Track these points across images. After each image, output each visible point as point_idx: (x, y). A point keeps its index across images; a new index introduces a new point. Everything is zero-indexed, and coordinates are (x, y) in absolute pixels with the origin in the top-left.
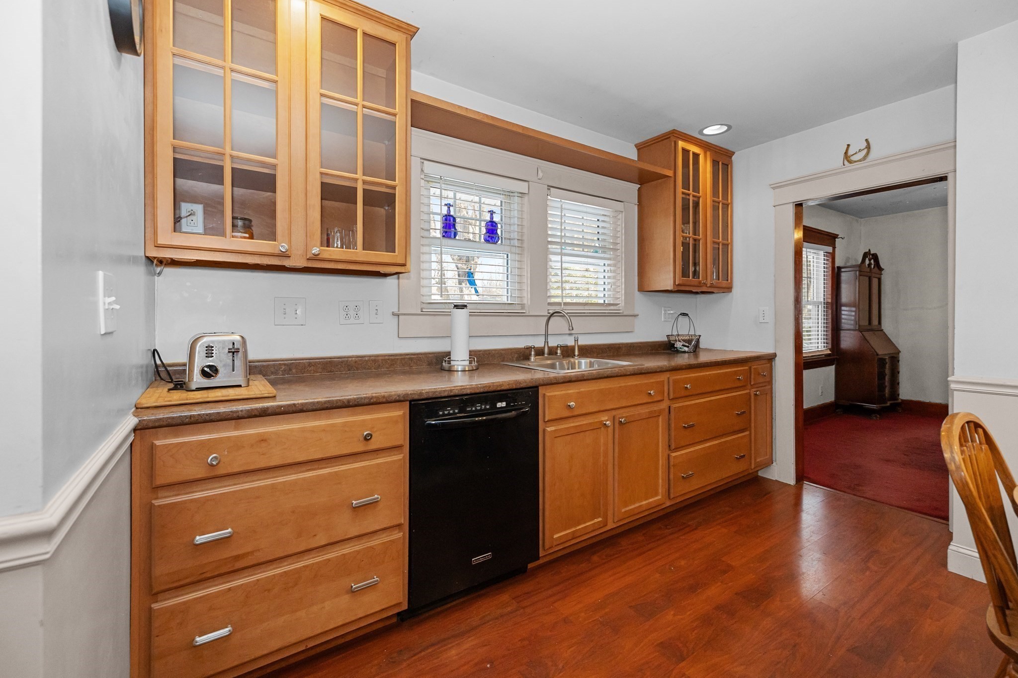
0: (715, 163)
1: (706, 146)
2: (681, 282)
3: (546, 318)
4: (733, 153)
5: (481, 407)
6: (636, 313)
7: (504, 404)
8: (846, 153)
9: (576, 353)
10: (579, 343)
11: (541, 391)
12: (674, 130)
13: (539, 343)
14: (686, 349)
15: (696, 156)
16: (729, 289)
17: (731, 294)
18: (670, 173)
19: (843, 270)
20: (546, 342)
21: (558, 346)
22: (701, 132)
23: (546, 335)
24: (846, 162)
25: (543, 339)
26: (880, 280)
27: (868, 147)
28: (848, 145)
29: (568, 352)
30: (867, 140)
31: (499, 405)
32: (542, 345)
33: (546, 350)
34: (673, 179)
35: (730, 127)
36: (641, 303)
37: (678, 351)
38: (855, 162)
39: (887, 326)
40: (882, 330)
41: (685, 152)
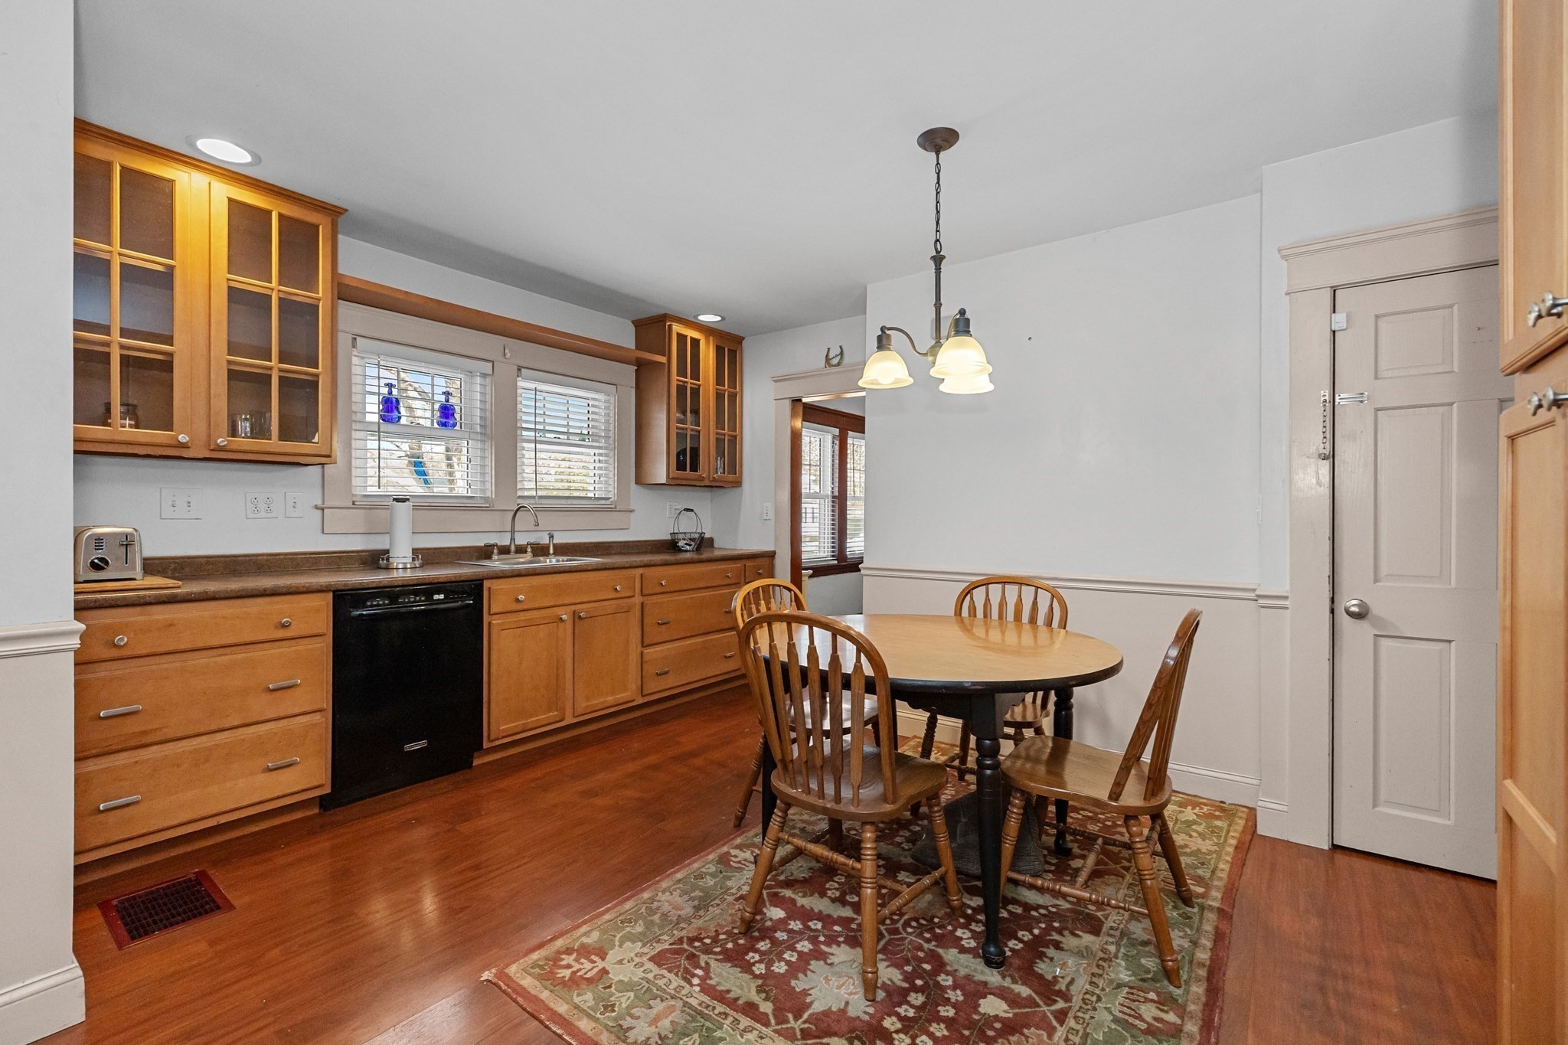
0: (719, 350)
1: (707, 330)
2: (675, 476)
3: (513, 513)
4: (743, 338)
5: (415, 599)
6: (632, 508)
7: (442, 596)
8: (827, 356)
9: (551, 551)
10: (554, 542)
11: (486, 584)
12: (666, 314)
13: (505, 541)
14: (688, 548)
15: (695, 342)
16: (738, 484)
17: (737, 490)
18: (663, 359)
20: (513, 539)
21: (528, 544)
22: (696, 317)
23: (513, 532)
24: (827, 366)
25: (509, 535)
27: (842, 353)
28: (829, 349)
29: (540, 550)
30: (841, 347)
31: (436, 597)
32: (509, 544)
33: (513, 548)
34: (667, 366)
35: (723, 319)
36: (638, 497)
37: (680, 550)
38: (833, 366)
41: (682, 338)
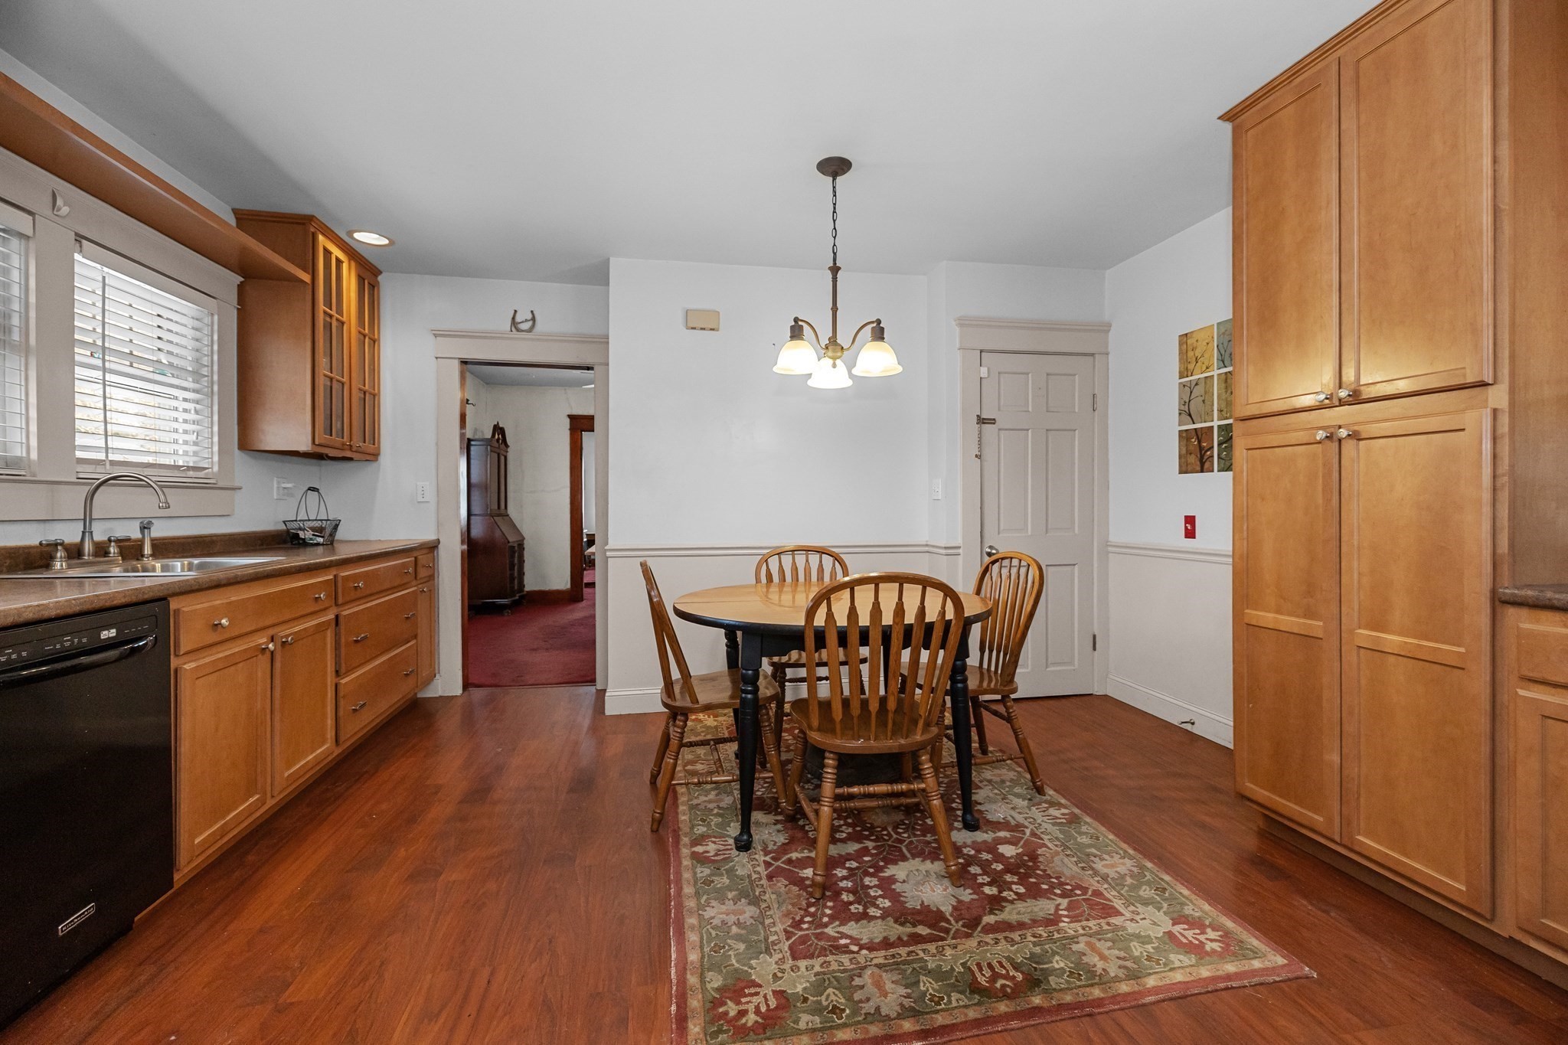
0: (361, 280)
1: (353, 253)
2: (323, 442)
3: (85, 490)
4: (380, 272)
5: (73, 642)
6: (237, 484)
7: (113, 633)
8: (513, 318)
9: (147, 552)
10: (153, 535)
11: (174, 604)
12: (313, 216)
13: (70, 534)
14: (321, 540)
15: (339, 262)
16: (374, 456)
17: (375, 465)
18: (306, 277)
19: (472, 443)
20: (87, 532)
21: (110, 540)
22: (350, 234)
23: (87, 519)
24: (513, 329)
25: (80, 526)
26: (506, 458)
27: (533, 319)
28: (516, 311)
29: (131, 551)
30: (532, 312)
31: (105, 635)
32: (77, 539)
33: (88, 547)
34: (310, 287)
35: (392, 243)
36: (244, 469)
37: (303, 544)
38: (523, 331)
39: (512, 511)
40: (508, 515)
41: (326, 250)
